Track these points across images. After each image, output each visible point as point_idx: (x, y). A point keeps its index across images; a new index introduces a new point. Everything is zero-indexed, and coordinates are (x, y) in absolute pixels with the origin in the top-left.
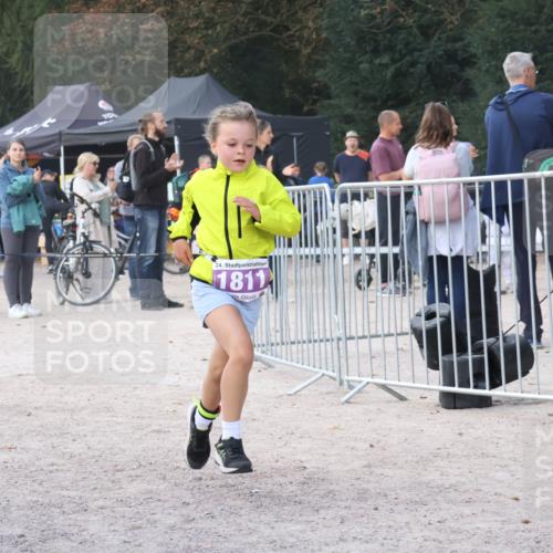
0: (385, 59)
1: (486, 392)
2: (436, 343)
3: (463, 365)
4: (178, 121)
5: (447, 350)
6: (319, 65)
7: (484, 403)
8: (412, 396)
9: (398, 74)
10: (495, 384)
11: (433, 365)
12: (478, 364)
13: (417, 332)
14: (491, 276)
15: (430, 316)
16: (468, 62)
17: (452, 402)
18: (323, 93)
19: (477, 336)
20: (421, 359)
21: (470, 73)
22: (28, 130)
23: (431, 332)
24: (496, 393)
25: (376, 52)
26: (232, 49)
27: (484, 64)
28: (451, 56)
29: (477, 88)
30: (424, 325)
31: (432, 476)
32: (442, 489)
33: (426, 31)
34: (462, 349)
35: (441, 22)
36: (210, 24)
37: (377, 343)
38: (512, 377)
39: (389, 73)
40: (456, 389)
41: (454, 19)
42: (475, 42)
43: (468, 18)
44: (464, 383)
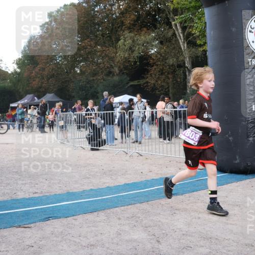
0: (84, 92)
1: (98, 148)
2: (90, 139)
3: (94, 144)
4: (48, 101)
5: (92, 141)
6: (73, 92)
7: (98, 150)
8: (86, 149)
9: (86, 95)
10: (100, 147)
11: (89, 143)
12: (97, 143)
13: (87, 138)
14: (99, 129)
15: (89, 135)
16: (98, 93)
17: (92, 149)
18: (74, 97)
19: (97, 139)
20: (87, 143)
21: (98, 95)
22: (22, 102)
23: (89, 138)
24: (99, 148)
25: (83, 91)
26: (58, 89)
27: (100, 93)
28: (95, 92)
29: (99, 97)
30: (88, 137)
31: (88, 162)
32: (90, 164)
33: (91, 87)
34: (94, 141)
35: (93, 86)
36: (54, 85)
37: (80, 140)
38: (102, 146)
39: (85, 94)
40: (93, 147)
41: (95, 86)
42: (99, 90)
43: (98, 86)
44: (95, 146)
